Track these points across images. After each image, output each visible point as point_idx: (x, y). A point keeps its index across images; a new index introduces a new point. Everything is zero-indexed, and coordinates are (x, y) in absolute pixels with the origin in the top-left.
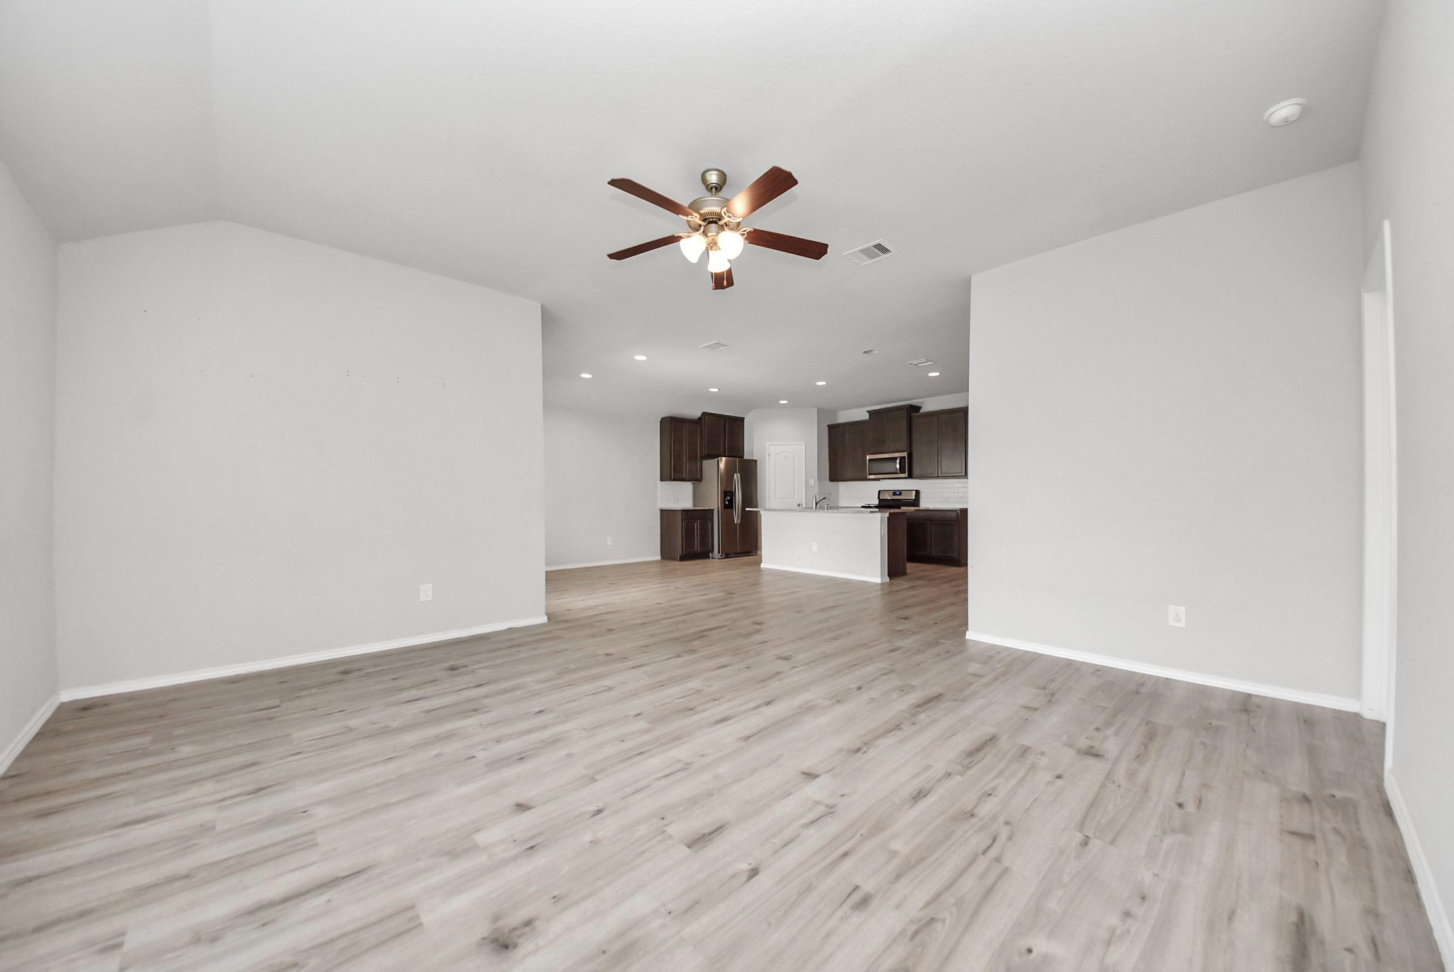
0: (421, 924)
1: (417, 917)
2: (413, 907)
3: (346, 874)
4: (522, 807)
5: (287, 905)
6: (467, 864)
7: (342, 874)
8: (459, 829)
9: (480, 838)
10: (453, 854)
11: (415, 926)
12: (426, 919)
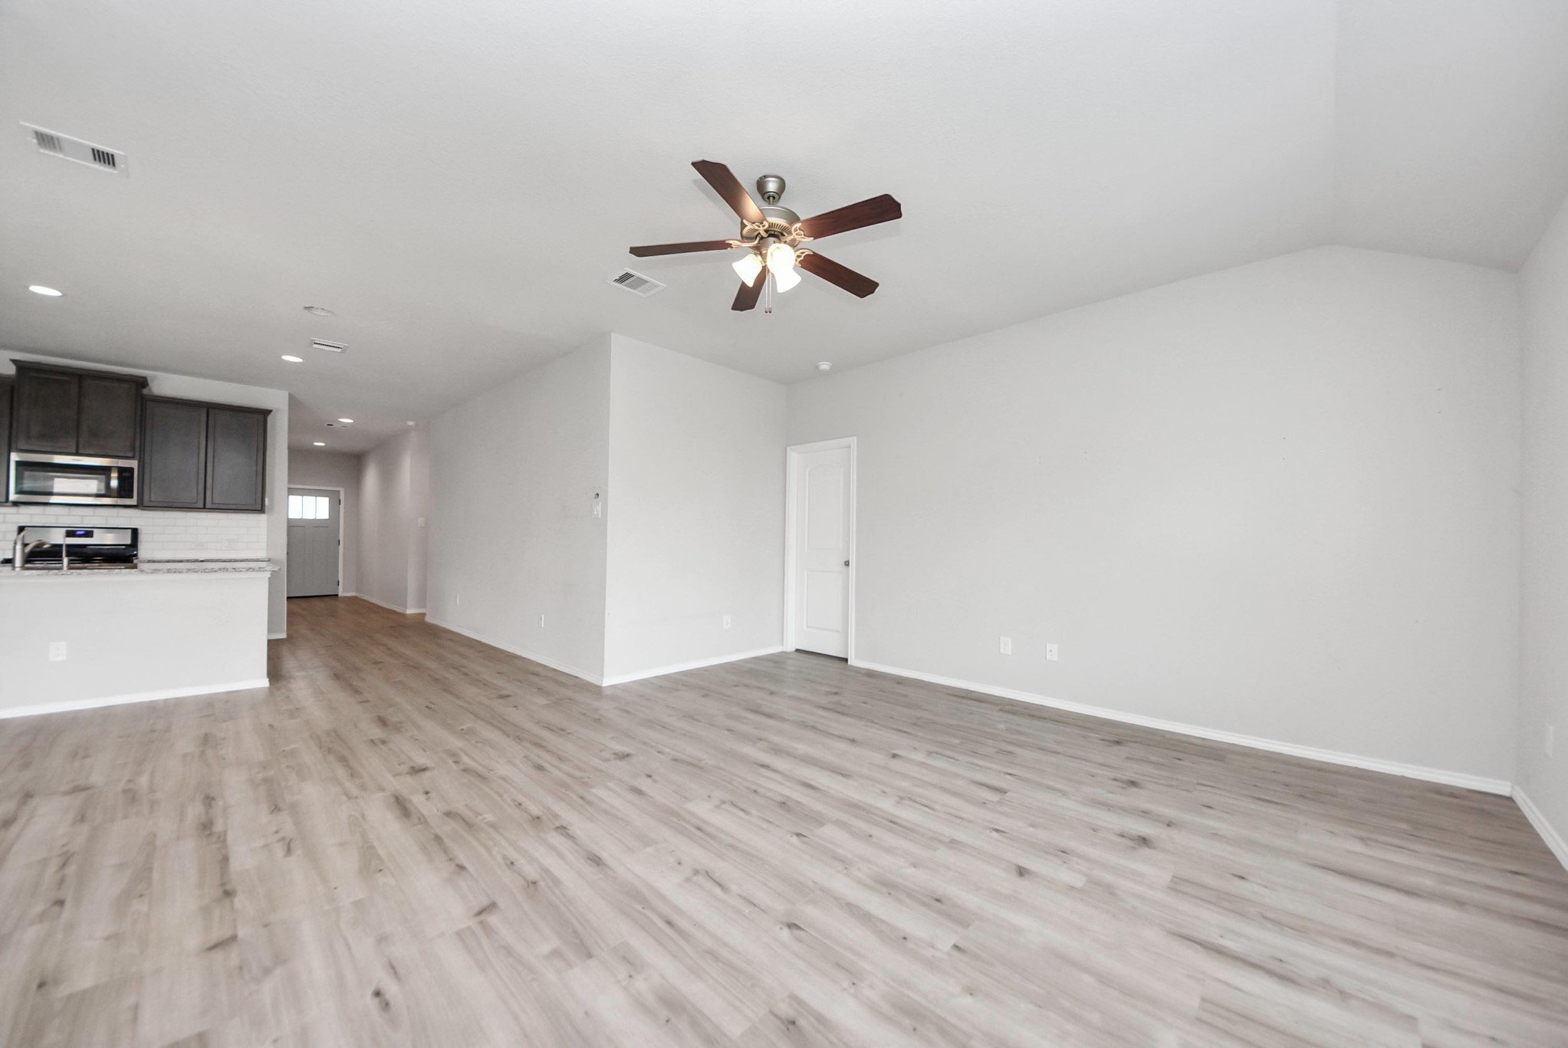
0: (1174, 877)
1: (1172, 881)
2: (1169, 888)
3: (1195, 945)
4: (1022, 872)
5: (1257, 962)
6: (1109, 878)
7: (1199, 947)
8: (1082, 899)
9: (1078, 881)
10: (1110, 890)
11: (1177, 879)
12: (1167, 877)
